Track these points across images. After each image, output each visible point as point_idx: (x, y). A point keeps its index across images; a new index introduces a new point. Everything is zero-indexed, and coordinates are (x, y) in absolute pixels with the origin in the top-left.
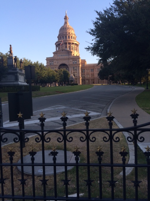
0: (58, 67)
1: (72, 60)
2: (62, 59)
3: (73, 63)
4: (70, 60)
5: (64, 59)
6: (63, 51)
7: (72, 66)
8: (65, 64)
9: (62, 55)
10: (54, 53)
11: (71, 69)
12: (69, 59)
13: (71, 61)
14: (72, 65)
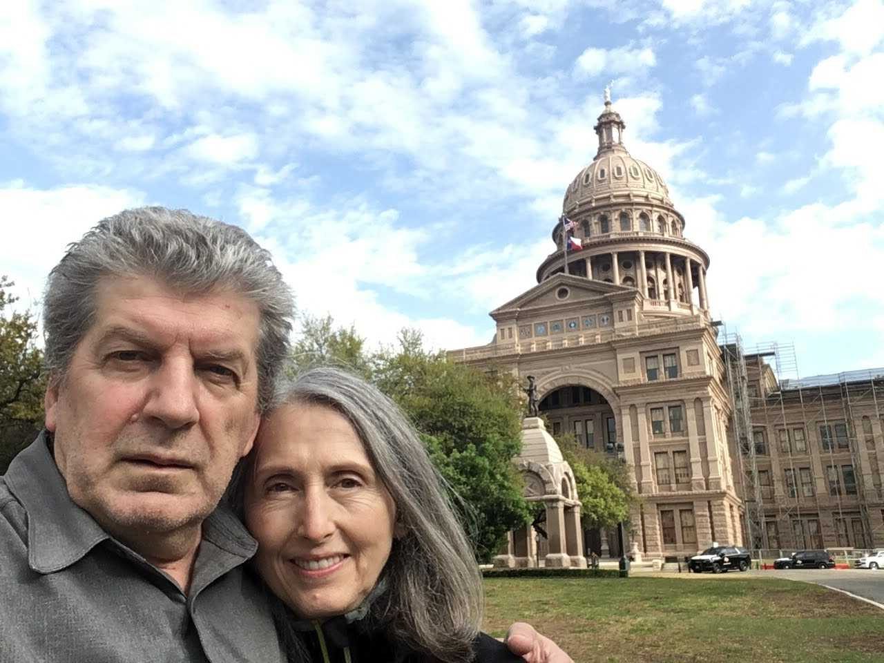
1: (635, 355)
2: (560, 354)
3: (652, 374)
4: (620, 357)
5: (578, 352)
7: (637, 400)
9: (557, 327)
10: (500, 316)
11: (635, 426)
12: (611, 348)
13: (629, 366)
14: (636, 389)
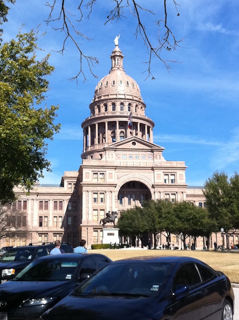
0: (118, 189)
2: (131, 168)
3: (165, 181)
4: (156, 173)
5: (139, 169)
6: (134, 144)
7: (162, 190)
8: (141, 181)
9: (131, 157)
10: (108, 149)
13: (159, 177)
14: (161, 186)
